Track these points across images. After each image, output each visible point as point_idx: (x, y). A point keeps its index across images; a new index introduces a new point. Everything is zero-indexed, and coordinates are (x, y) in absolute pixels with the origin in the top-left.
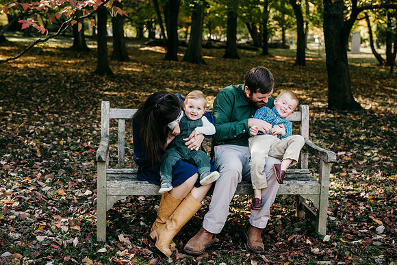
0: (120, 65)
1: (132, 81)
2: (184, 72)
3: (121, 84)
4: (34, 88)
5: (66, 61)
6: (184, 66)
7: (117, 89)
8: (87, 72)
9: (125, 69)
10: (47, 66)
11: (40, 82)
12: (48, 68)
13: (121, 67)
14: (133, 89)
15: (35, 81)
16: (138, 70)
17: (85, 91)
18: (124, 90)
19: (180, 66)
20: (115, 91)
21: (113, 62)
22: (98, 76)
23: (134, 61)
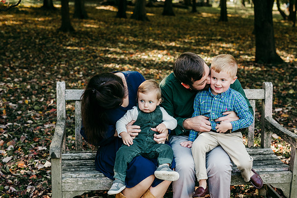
0: (80, 22)
1: (90, 37)
2: (132, 28)
3: (81, 39)
4: (8, 44)
5: (36, 19)
6: (132, 23)
7: (78, 45)
8: (54, 28)
9: (85, 25)
10: (21, 23)
11: (14, 38)
12: (22, 25)
13: (82, 24)
14: (91, 44)
15: (10, 37)
16: (95, 26)
17: (51, 47)
18: (84, 45)
19: (129, 23)
20: (76, 46)
21: (75, 20)
22: (62, 33)
23: (92, 19)
